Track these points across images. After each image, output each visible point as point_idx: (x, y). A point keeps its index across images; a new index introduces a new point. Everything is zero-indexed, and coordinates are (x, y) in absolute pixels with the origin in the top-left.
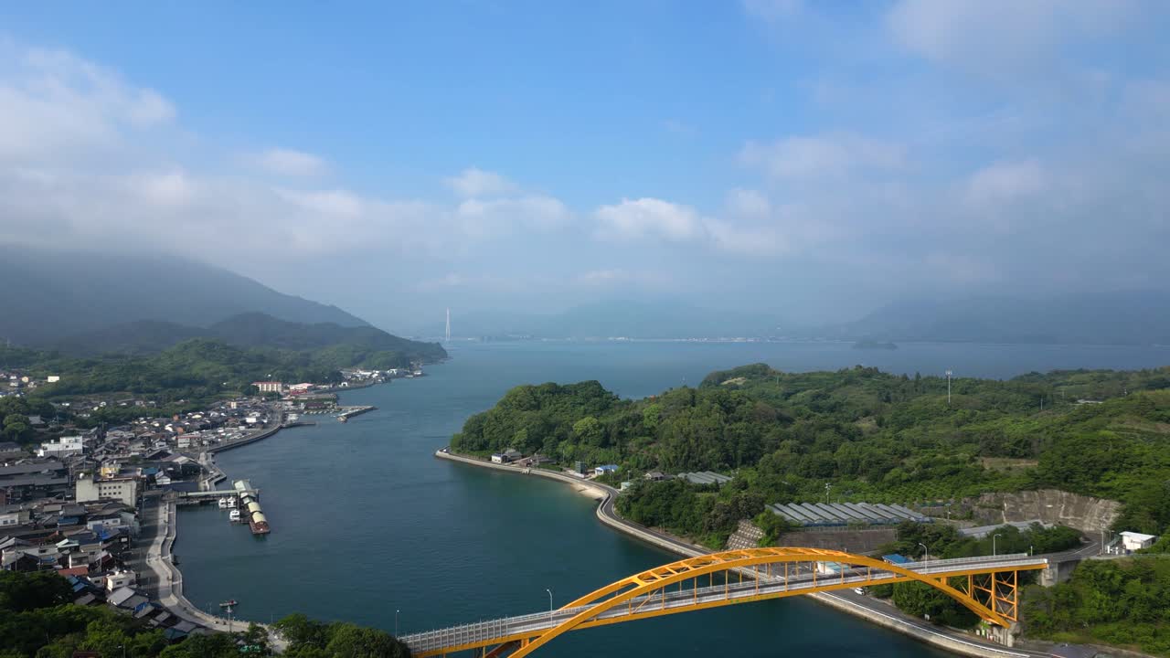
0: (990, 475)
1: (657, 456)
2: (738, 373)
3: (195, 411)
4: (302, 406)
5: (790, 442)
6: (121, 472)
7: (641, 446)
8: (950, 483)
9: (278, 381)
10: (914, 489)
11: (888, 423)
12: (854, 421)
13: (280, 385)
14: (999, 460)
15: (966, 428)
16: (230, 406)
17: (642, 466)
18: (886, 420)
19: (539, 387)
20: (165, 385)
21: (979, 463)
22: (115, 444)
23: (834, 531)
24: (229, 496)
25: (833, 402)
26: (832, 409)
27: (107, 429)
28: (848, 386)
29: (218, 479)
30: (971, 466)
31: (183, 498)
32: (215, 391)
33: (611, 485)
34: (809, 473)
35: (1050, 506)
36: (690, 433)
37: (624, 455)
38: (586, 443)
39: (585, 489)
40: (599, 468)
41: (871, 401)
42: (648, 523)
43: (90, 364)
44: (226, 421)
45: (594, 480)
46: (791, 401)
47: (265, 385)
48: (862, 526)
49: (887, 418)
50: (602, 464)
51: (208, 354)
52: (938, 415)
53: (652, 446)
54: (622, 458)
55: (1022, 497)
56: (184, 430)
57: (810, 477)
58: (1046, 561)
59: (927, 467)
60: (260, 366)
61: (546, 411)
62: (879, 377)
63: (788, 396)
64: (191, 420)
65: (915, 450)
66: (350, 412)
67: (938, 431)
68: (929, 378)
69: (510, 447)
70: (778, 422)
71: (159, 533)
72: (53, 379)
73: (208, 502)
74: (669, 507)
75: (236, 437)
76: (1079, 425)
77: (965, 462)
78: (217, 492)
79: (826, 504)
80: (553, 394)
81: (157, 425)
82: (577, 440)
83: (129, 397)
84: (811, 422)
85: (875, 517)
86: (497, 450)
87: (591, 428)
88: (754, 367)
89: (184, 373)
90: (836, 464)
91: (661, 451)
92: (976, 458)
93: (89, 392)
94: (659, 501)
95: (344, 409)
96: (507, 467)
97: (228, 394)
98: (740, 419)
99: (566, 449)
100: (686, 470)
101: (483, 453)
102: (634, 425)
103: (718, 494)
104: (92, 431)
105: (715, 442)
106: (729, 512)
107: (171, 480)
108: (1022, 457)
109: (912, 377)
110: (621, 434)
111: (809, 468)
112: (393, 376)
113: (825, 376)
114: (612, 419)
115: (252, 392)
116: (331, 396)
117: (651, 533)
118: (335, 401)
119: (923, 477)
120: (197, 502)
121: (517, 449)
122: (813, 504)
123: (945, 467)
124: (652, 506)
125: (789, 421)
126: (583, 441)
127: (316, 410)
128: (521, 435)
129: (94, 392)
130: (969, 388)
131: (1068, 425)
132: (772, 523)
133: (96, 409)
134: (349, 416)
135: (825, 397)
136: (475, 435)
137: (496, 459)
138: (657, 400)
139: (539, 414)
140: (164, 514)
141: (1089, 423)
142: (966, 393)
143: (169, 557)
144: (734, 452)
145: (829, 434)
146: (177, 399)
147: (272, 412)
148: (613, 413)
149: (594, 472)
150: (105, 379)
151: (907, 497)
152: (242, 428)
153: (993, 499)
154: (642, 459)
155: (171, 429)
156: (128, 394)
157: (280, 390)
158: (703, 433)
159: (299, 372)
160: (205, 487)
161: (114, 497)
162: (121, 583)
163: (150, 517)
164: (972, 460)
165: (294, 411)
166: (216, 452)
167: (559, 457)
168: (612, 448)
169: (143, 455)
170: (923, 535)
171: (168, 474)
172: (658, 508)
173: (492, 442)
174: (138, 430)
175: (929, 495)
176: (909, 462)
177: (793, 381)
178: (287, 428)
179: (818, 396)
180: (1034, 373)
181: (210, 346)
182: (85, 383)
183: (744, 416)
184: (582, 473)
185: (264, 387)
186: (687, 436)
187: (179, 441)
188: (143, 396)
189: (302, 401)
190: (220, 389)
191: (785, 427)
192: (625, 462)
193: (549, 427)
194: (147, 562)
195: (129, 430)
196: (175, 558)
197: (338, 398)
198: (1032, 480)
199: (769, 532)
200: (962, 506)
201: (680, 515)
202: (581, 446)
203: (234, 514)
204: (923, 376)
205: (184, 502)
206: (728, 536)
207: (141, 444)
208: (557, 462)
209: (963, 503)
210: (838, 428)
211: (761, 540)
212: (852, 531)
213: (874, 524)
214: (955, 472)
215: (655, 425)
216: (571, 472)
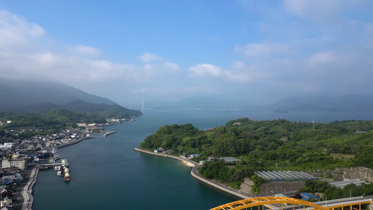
0: (336, 161)
1: (212, 151)
2: (238, 121)
3: (55, 133)
4: (92, 131)
5: (259, 146)
6: (20, 156)
7: (206, 147)
8: (321, 163)
9: (85, 123)
10: (307, 165)
11: (292, 139)
12: (280, 138)
13: (85, 124)
14: (339, 154)
15: (320, 141)
16: (67, 131)
17: (207, 154)
18: (291, 138)
19: (171, 126)
20: (46, 124)
21: (331, 155)
22: (24, 145)
23: (281, 183)
24: (58, 165)
25: (272, 131)
26: (272, 134)
27: (23, 139)
28: (276, 126)
29: (57, 159)
30: (328, 156)
31: (42, 166)
32: (63, 126)
33: (196, 162)
34: (267, 158)
35: (361, 173)
36: (224, 143)
37: (201, 150)
38: (187, 146)
39: (187, 163)
40: (192, 155)
41: (285, 131)
42: (210, 178)
43: (22, 117)
44: (65, 137)
45: (190, 159)
46: (257, 131)
47: (80, 124)
48: (291, 181)
49: (292, 137)
50: (193, 154)
51: (62, 114)
52: (310, 136)
53: (210, 147)
54: (200, 152)
55: (350, 170)
56: (49, 140)
57: (268, 160)
58: (371, 200)
59: (312, 156)
60: (79, 118)
61: (173, 134)
62: (287, 122)
63: (255, 129)
64: (53, 136)
65: (306, 150)
66: (108, 133)
67: (311, 142)
68: (304, 123)
69: (161, 147)
70: (255, 139)
71: (30, 181)
72: (9, 122)
73: (51, 168)
74: (218, 172)
75: (67, 142)
76: (362, 140)
77: (325, 155)
78: (55, 164)
79: (276, 171)
80: (176, 128)
81: (40, 138)
82: (184, 145)
83: (33, 128)
84: (265, 139)
85: (296, 177)
86: (156, 148)
87: (189, 141)
88: (244, 119)
89: (53, 120)
90: (277, 155)
91: (214, 149)
92: (330, 154)
93: (20, 126)
94: (214, 170)
95: (106, 132)
96: (160, 154)
97: (67, 127)
98: (241, 138)
99: (180, 148)
100: (222, 156)
101: (151, 149)
102: (204, 140)
103: (235, 166)
104: (17, 140)
105: (233, 146)
106: (241, 174)
107: (39, 159)
108: (347, 154)
109: (298, 123)
110: (200, 143)
111: (267, 156)
112: (124, 121)
113: (268, 122)
114: (196, 137)
115: (75, 126)
116: (102, 128)
117: (211, 182)
118: (103, 130)
119: (310, 160)
120: (47, 168)
121: (163, 148)
122: (271, 171)
123: (318, 157)
124: (211, 171)
125: (258, 138)
126: (186, 145)
127: (96, 133)
128: (164, 143)
129: (22, 127)
130: (318, 127)
131: (358, 141)
132: (257, 180)
133: (21, 132)
134: (107, 135)
135: (268, 129)
136: (148, 143)
137: (156, 151)
138: (212, 131)
139: (171, 136)
140: (33, 172)
141: (366, 140)
142: (317, 128)
143: (31, 191)
144: (240, 150)
145: (273, 143)
146: (50, 129)
147: (81, 133)
148: (196, 135)
149: (190, 157)
150: (26, 122)
151: (305, 168)
152: (70, 139)
153: (339, 170)
154: (207, 152)
155: (45, 140)
156: (33, 127)
157: (85, 126)
158: (228, 143)
159: (92, 120)
160: (51, 162)
161: (16, 166)
162: (6, 204)
163: (28, 174)
164: (328, 154)
165: (89, 133)
166: (59, 148)
167: (178, 151)
168: (196, 148)
169: (33, 149)
170: (315, 185)
171: (38, 157)
172: (214, 172)
173: (155, 145)
174: (33, 140)
175: (314, 168)
176: (304, 155)
177: (257, 124)
178: (86, 139)
179: (266, 129)
180: (337, 121)
181: (63, 111)
182: (19, 123)
183: (243, 137)
184: (186, 157)
185: (80, 125)
186: (223, 144)
187: (47, 144)
188: (38, 128)
189: (92, 130)
190: (65, 125)
191: (257, 141)
192: (201, 153)
193: (174, 140)
194: (22, 193)
195: (30, 140)
196: (33, 191)
197: (104, 129)
198: (354, 163)
199: (256, 183)
200: (327, 172)
201: (222, 175)
202: (186, 147)
203: (59, 173)
204: (302, 122)
205: (42, 168)
206: (240, 184)
207: (33, 145)
208: (177, 153)
209: (327, 171)
210: (275, 141)
211: (253, 186)
212: (287, 183)
213: (296, 180)
214: (322, 159)
215: (211, 140)
216: (182, 156)
